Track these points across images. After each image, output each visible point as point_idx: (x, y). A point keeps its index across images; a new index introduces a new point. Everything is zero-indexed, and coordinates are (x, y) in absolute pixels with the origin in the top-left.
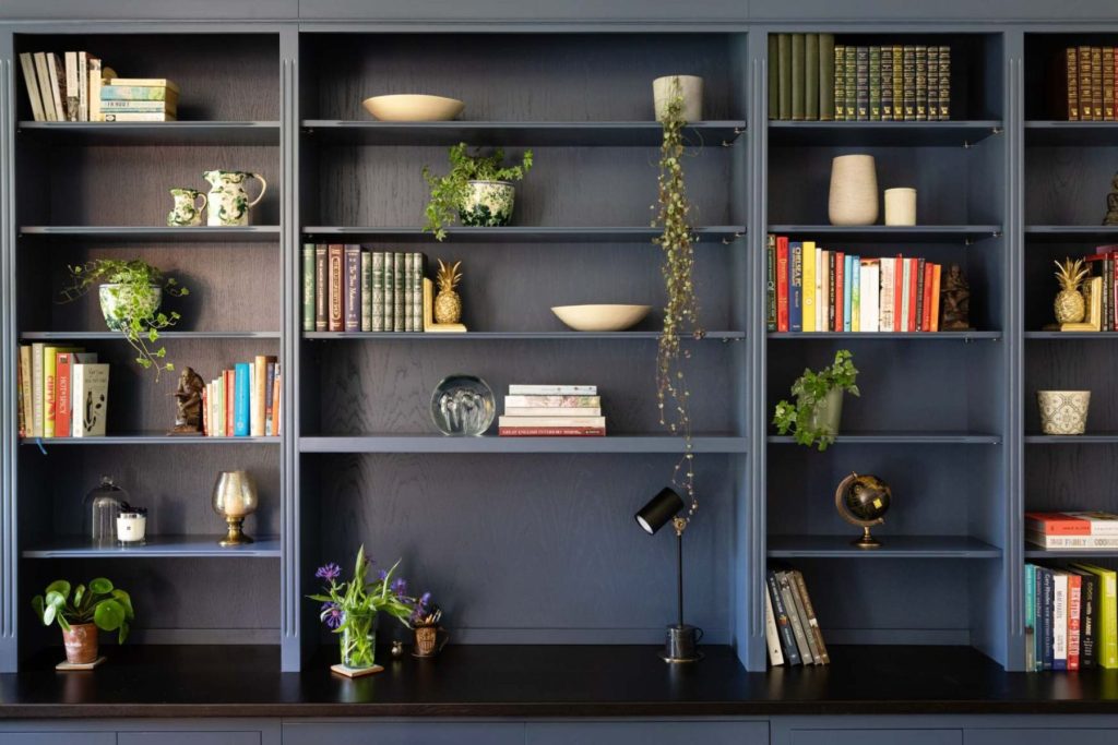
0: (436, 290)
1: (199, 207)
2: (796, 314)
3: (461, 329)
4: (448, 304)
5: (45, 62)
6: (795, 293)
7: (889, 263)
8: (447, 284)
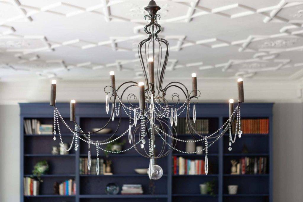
0: (106, 166)
1: (59, 151)
2: (178, 171)
3: (111, 174)
4: (108, 169)
5: (29, 122)
6: (177, 167)
7: (197, 161)
8: (108, 165)
